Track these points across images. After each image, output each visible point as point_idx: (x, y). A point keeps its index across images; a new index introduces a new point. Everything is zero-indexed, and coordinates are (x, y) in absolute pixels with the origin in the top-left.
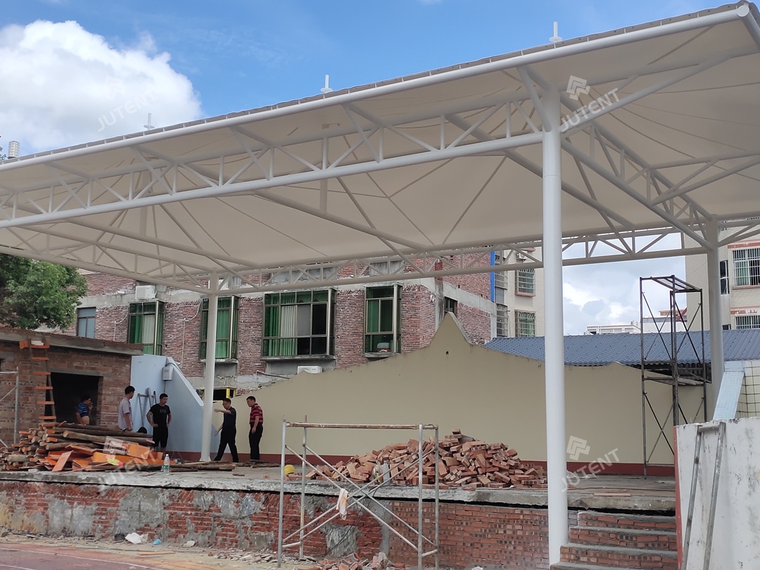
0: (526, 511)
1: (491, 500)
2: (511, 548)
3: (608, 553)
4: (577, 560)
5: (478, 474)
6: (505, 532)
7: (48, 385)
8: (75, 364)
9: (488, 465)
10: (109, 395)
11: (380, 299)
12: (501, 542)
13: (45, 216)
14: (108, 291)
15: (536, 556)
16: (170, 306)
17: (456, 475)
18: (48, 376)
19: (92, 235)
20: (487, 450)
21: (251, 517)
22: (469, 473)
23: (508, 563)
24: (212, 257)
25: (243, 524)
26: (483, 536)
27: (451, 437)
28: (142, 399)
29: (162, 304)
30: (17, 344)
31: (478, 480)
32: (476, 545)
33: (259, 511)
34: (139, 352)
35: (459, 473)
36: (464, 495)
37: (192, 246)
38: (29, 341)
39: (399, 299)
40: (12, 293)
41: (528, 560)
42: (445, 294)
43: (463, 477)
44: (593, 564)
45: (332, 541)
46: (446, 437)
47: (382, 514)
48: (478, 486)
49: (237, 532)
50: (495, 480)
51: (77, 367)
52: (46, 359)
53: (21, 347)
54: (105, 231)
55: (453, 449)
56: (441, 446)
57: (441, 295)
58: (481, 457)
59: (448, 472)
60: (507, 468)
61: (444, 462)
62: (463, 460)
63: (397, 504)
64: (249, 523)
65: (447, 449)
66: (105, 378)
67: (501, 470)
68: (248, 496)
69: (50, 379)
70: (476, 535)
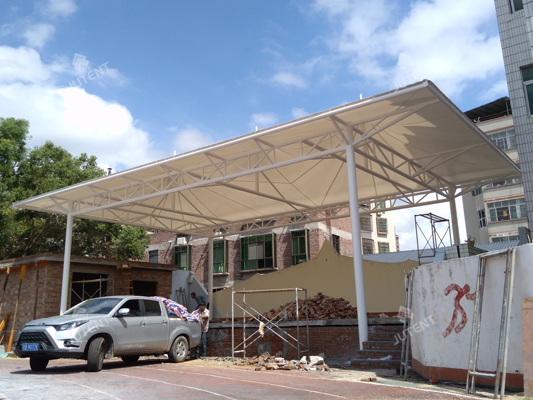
0: (350, 328)
1: (333, 324)
2: (344, 347)
3: (384, 343)
4: (371, 348)
5: (330, 313)
6: (340, 339)
7: (131, 286)
8: (144, 276)
9: (334, 309)
10: (161, 291)
11: (298, 237)
12: (339, 344)
13: (124, 202)
14: (164, 242)
15: (355, 350)
16: (194, 247)
17: (319, 314)
18: (131, 282)
19: (149, 211)
20: (334, 301)
21: (222, 341)
22: (325, 313)
23: (343, 354)
24: (208, 219)
25: (218, 345)
26: (330, 342)
27: (317, 296)
28: (178, 293)
29: (190, 246)
30: (115, 267)
31: (330, 316)
32: (327, 347)
33: (226, 337)
34: (175, 269)
35: (320, 314)
36: (320, 323)
37: (198, 213)
38: (122, 266)
39: (308, 237)
40: (114, 243)
41: (352, 352)
42: (333, 233)
43: (322, 315)
44: (378, 349)
45: (260, 350)
46: (315, 296)
47: (283, 335)
48: (329, 318)
49: (216, 349)
50: (338, 316)
51: (145, 277)
52: (130, 273)
53: (118, 268)
54: (156, 208)
55: (318, 302)
56: (312, 301)
57: (330, 233)
58: (330, 305)
59: (315, 313)
60: (344, 309)
61: (314, 308)
62: (323, 307)
63: (290, 329)
64: (221, 344)
65: (315, 302)
66: (159, 283)
67: (341, 311)
68: (220, 330)
69: (132, 283)
70: (327, 342)
